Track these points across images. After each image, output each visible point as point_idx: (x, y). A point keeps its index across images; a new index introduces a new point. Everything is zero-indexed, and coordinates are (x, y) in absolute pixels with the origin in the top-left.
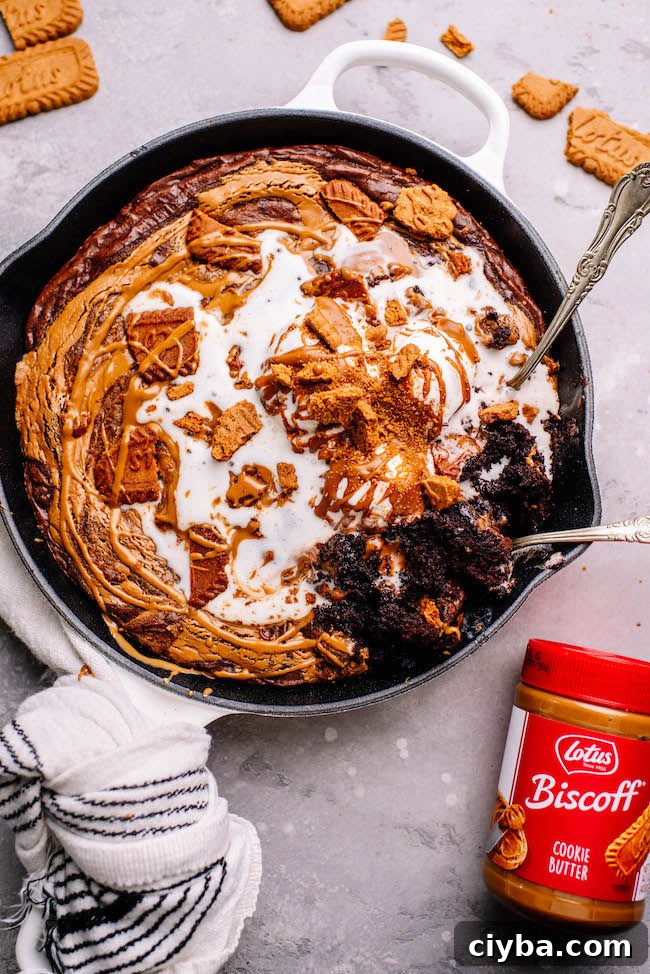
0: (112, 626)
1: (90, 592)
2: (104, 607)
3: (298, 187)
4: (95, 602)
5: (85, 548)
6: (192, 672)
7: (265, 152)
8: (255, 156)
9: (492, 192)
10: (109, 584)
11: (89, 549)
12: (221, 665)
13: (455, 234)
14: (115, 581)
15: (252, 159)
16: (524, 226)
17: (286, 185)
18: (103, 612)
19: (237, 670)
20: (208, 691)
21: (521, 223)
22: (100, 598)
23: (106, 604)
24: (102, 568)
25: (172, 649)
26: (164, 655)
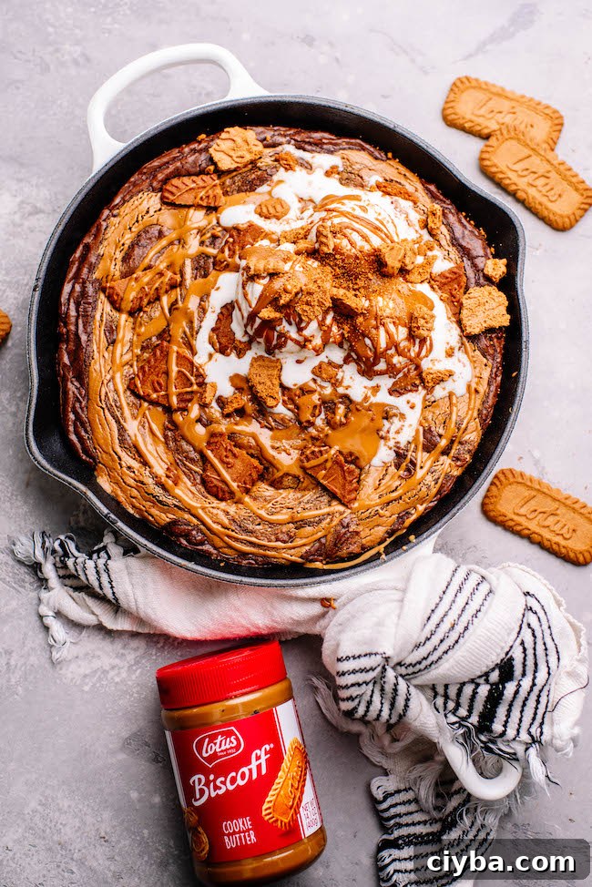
0: (318, 565)
1: (283, 561)
2: (300, 560)
3: (148, 212)
4: (293, 563)
5: (253, 539)
6: (389, 541)
7: (106, 212)
8: (104, 220)
9: (263, 100)
10: (290, 544)
11: (256, 537)
12: (401, 518)
13: (266, 146)
14: (291, 538)
15: (104, 224)
16: (301, 100)
17: (140, 218)
18: (303, 564)
19: (413, 512)
20: (412, 538)
21: (297, 100)
22: (293, 558)
23: (301, 557)
24: (277, 540)
25: (364, 541)
26: (364, 549)
